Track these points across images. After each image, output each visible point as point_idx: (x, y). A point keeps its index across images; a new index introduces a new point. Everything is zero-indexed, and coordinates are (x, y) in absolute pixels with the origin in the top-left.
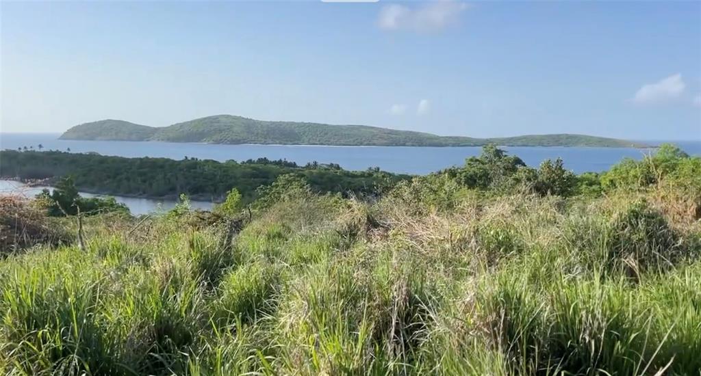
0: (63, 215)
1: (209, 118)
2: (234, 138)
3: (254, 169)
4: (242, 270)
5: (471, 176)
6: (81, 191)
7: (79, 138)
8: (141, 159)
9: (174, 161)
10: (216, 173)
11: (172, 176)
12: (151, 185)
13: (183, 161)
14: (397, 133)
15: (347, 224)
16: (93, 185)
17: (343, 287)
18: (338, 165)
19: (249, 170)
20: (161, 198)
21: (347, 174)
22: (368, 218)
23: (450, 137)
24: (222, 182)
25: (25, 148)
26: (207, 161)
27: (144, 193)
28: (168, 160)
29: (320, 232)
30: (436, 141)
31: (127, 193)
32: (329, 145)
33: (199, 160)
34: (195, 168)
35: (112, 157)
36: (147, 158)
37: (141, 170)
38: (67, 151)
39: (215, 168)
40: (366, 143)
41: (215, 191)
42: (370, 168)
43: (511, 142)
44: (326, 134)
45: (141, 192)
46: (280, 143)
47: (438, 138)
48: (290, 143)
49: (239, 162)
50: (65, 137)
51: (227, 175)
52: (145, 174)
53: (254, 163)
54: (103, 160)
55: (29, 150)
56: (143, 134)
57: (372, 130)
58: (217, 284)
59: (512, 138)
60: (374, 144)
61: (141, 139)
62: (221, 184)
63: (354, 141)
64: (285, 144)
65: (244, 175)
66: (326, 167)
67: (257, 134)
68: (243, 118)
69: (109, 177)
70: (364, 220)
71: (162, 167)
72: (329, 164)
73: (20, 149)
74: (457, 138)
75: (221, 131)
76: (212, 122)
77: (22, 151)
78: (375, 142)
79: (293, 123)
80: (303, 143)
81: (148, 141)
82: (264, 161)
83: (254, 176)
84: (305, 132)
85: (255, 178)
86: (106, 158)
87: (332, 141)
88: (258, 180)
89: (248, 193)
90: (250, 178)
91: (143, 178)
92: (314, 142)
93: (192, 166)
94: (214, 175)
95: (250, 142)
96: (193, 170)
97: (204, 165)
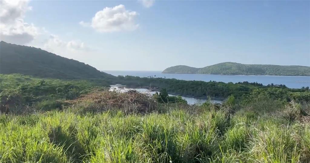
0: (163, 102)
1: (222, 63)
2: (232, 72)
3: (241, 86)
4: (235, 129)
6: (169, 94)
7: (169, 73)
8: (192, 81)
9: (205, 82)
10: (223, 88)
11: (204, 89)
12: (196, 92)
13: (209, 82)
15: (289, 113)
16: (173, 91)
17: (285, 140)
18: (285, 86)
19: (239, 87)
20: (200, 98)
21: (290, 90)
22: (301, 111)
25: (150, 76)
26: (219, 82)
27: (193, 95)
28: (203, 82)
29: (274, 116)
31: (186, 95)
32: (280, 75)
33: (216, 82)
34: (215, 86)
35: (181, 80)
36: (194, 81)
37: (192, 86)
38: (164, 78)
39: (223, 85)
40: (301, 74)
41: (223, 95)
44: (279, 70)
45: (192, 95)
46: (255, 75)
48: (259, 74)
50: (164, 72)
51: (228, 89)
52: (193, 88)
53: (241, 83)
54: (178, 81)
55: (151, 77)
56: (194, 71)
57: (304, 68)
58: (223, 134)
60: (306, 75)
61: (193, 73)
62: (226, 93)
63: (294, 74)
64: (257, 75)
65: (237, 89)
66: (279, 86)
67: (243, 70)
68: (237, 63)
69: (180, 88)
70: (299, 112)
71: (201, 85)
72: (280, 85)
73: (148, 77)
75: (226, 69)
76: (222, 65)
77: (149, 77)
78: (306, 74)
79: (260, 65)
80: (266, 74)
81: (195, 74)
82: (246, 83)
83: (241, 90)
84: (267, 69)
85: (241, 91)
86: (179, 81)
87: (282, 74)
88: (243, 91)
89: (238, 97)
90: (240, 90)
91: (193, 89)
92: (272, 74)
93: (213, 85)
94: (223, 89)
95: (240, 74)
96: (213, 87)
97: (218, 84)
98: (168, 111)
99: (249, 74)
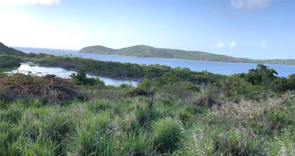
1: (137, 46)
2: (146, 55)
3: (153, 68)
5: (251, 78)
6: (86, 74)
7: (86, 52)
8: (109, 62)
9: (121, 64)
10: (138, 69)
11: (120, 69)
12: (112, 73)
13: (125, 63)
14: (216, 55)
16: (90, 71)
18: (189, 69)
19: (151, 69)
20: (116, 78)
21: (192, 73)
23: (241, 58)
24: (140, 73)
25: (66, 55)
26: (134, 64)
27: (109, 76)
28: (119, 63)
30: (234, 60)
31: (103, 75)
32: (185, 59)
33: (131, 63)
35: (98, 61)
36: (111, 62)
37: (109, 66)
38: (81, 57)
39: (137, 67)
40: (201, 59)
41: (137, 76)
42: (203, 71)
43: (269, 61)
44: (184, 54)
45: (108, 76)
46: (164, 58)
47: (235, 58)
48: (168, 58)
49: (147, 65)
50: (80, 52)
51: (142, 71)
52: (110, 68)
53: (153, 66)
54: (94, 62)
55: (67, 56)
56: (111, 51)
57: (204, 54)
59: (270, 60)
60: (205, 60)
61: (109, 54)
62: (140, 74)
63: (196, 58)
64: (166, 58)
65: (150, 71)
66: (183, 69)
67: (155, 53)
68: (150, 47)
69: (96, 69)
71: (117, 66)
72: (185, 68)
73: (64, 56)
74: (243, 59)
75: (140, 52)
76: (137, 48)
77: (65, 56)
78: (205, 59)
79: (170, 50)
80: (174, 58)
81: (112, 54)
82: (158, 65)
84: (175, 53)
85: (153, 72)
86: (96, 61)
87: (186, 58)
88: (154, 73)
89: (150, 78)
90: (152, 72)
91: (110, 70)
92: (179, 58)
93: (129, 66)
94: (137, 70)
95: (152, 57)
96: (129, 68)
97: (133, 66)
99: (160, 57)
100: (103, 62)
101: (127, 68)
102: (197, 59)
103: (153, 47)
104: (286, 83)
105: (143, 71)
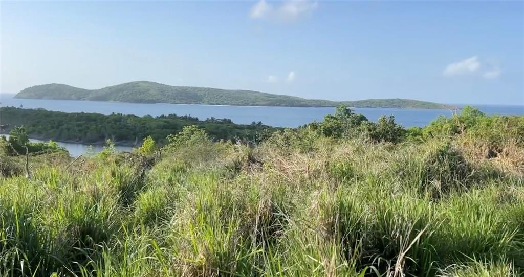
0: (16, 155)
1: (132, 83)
2: (151, 98)
3: (166, 122)
4: (150, 192)
5: (328, 128)
6: (31, 138)
7: (29, 97)
8: (78, 114)
9: (103, 116)
10: (136, 125)
11: (102, 127)
12: (86, 133)
13: (110, 115)
14: (274, 96)
15: (233, 161)
16: (40, 133)
17: (224, 201)
18: (230, 120)
19: (162, 123)
20: (93, 144)
21: (236, 127)
22: (249, 157)
23: (314, 100)
24: (141, 132)
26: (129, 116)
27: (80, 140)
28: (99, 115)
29: (213, 167)
30: (304, 103)
32: (223, 105)
33: (123, 115)
34: (120, 121)
35: (55, 112)
36: (83, 113)
37: (78, 122)
38: (20, 107)
39: (136, 121)
40: (251, 104)
41: (135, 138)
42: (254, 123)
43: (359, 104)
44: (222, 96)
45: (78, 139)
46: (186, 103)
47: (305, 100)
48: (193, 102)
49: (154, 117)
50: (18, 96)
51: (144, 127)
52: (81, 125)
53: (166, 117)
54: (49, 114)
56: (81, 95)
57: (255, 94)
58: (131, 203)
59: (359, 102)
60: (257, 105)
61: (79, 99)
62: (140, 134)
64: (190, 104)
65: (158, 127)
66: (221, 121)
67: (169, 96)
68: (158, 84)
69: (53, 128)
70: (246, 158)
71: (95, 120)
72: (223, 119)
74: (318, 100)
75: (140, 93)
76: (133, 87)
78: (258, 103)
79: (196, 88)
80: (203, 103)
81: (84, 100)
82: (174, 117)
83: (165, 127)
84: (206, 95)
85: (166, 129)
86: (51, 113)
87: (225, 102)
88: (168, 130)
89: (160, 140)
90: (163, 129)
91: (80, 128)
92: (212, 102)
93: (118, 119)
94: (134, 126)
95: (164, 102)
96: (118, 123)
97: (127, 119)
98: (27, 169)
99: (179, 102)
100: (66, 115)
101: (116, 124)
102: (243, 104)
103: (163, 85)
104: (374, 130)
105: (146, 128)
